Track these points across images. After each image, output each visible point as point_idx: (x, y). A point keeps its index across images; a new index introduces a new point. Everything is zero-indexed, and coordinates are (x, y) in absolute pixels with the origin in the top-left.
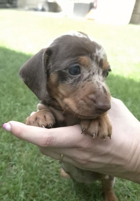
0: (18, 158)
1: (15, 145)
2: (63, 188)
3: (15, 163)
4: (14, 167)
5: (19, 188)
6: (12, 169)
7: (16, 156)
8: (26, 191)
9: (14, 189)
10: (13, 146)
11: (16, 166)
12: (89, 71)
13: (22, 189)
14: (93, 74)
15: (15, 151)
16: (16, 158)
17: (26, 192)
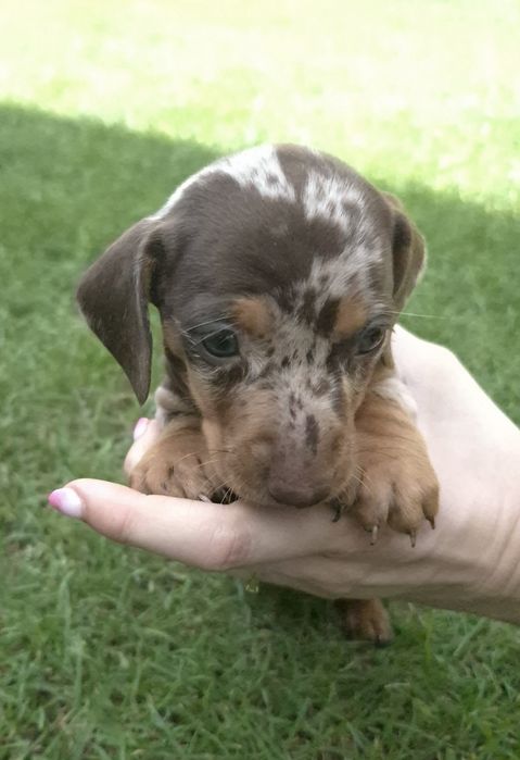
0: (38, 515)
1: (16, 468)
2: (207, 599)
3: (30, 535)
4: (29, 550)
5: (62, 623)
6: (22, 557)
7: (30, 507)
8: (86, 629)
9: (43, 627)
10: (10, 474)
11: (34, 545)
12: (271, 352)
13: (74, 626)
14: (286, 363)
15: (20, 493)
16: (29, 518)
17: (88, 631)
